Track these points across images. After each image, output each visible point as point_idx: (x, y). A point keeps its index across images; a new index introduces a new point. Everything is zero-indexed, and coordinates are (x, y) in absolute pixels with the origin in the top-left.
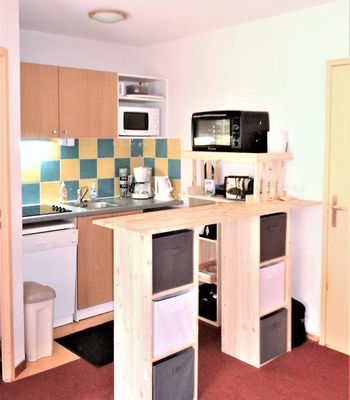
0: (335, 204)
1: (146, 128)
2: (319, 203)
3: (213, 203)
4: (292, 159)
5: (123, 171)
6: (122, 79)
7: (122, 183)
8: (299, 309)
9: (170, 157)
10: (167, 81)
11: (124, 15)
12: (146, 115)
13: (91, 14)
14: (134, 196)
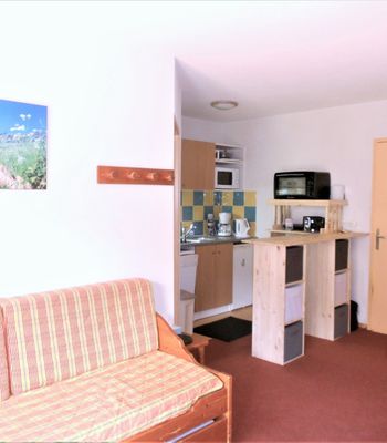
0: (378, 233)
1: (231, 184)
2: (368, 234)
3: (284, 234)
4: (347, 204)
5: (210, 216)
6: (218, 147)
7: (210, 224)
8: (354, 306)
9: (247, 204)
10: (245, 149)
11: (235, 104)
12: (231, 173)
13: (213, 104)
14: (220, 234)
